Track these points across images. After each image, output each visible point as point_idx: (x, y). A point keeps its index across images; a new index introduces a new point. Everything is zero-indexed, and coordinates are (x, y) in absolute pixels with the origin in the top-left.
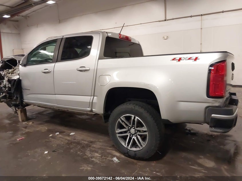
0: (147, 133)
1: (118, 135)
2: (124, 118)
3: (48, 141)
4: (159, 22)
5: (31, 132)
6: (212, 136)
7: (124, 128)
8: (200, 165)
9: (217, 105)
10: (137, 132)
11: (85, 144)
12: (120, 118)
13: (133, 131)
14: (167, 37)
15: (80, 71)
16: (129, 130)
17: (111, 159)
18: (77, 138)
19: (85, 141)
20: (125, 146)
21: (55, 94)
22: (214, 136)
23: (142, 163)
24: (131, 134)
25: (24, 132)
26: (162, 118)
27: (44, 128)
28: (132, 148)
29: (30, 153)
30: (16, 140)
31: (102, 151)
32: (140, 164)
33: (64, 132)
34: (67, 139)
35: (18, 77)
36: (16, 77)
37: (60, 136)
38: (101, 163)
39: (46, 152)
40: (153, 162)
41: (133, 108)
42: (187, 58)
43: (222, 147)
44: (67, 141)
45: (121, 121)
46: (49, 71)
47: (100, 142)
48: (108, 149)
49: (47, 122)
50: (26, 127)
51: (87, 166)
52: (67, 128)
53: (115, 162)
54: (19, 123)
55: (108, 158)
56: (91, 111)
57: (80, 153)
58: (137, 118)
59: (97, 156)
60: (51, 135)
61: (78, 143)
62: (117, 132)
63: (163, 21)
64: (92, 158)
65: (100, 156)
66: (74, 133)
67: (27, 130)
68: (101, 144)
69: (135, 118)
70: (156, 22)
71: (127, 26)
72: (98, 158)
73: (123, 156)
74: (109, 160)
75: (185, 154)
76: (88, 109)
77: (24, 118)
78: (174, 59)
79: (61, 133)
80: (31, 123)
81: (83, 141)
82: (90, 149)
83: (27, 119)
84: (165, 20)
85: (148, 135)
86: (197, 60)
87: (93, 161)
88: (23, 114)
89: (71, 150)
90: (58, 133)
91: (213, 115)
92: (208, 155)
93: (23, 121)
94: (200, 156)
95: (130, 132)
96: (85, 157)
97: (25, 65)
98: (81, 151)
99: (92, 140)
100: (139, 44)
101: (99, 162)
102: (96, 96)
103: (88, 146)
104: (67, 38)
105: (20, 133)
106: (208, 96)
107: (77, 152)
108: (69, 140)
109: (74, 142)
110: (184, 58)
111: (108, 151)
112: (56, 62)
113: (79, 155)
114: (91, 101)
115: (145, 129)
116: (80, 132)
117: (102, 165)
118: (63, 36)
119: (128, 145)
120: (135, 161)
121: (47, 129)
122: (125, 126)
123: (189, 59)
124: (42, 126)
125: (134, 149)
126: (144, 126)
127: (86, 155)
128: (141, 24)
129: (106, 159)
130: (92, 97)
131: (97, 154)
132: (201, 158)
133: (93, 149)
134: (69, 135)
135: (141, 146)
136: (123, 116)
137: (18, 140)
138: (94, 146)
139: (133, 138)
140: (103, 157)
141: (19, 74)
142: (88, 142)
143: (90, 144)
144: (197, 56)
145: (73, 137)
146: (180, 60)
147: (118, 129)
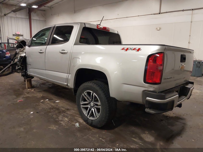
0: (100, 107)
1: (82, 106)
2: (86, 93)
3: (38, 105)
4: (154, 14)
5: (30, 97)
6: (167, 117)
7: (86, 101)
8: (141, 139)
9: (152, 90)
10: (95, 105)
11: (62, 110)
12: (83, 93)
13: (92, 104)
14: (160, 28)
15: (62, 53)
16: (90, 103)
17: (75, 124)
18: (59, 105)
19: (63, 108)
20: (85, 115)
21: (46, 70)
22: (168, 117)
23: (95, 130)
24: (91, 106)
25: (25, 96)
26: (111, 96)
27: (40, 95)
28: (91, 117)
29: (21, 111)
30: (17, 101)
31: (72, 117)
32: (93, 130)
33: (52, 100)
34: (51, 105)
35: (25, 54)
36: (23, 55)
37: (49, 102)
38: (65, 125)
39: (32, 113)
40: (104, 130)
41: (92, 86)
42: (132, 48)
43: (169, 127)
44: (51, 106)
45: (84, 95)
46: (42, 52)
47: (74, 110)
48: (77, 116)
49: (45, 91)
50: (28, 93)
51: (55, 126)
52: (56, 97)
53: (76, 126)
54: (25, 89)
55: (73, 123)
56: (67, 85)
57: (55, 116)
58: (94, 94)
59: (66, 120)
60: (42, 101)
61: (58, 109)
62: (81, 103)
63: (157, 14)
64: (61, 121)
65: (67, 121)
66: (59, 101)
67: (28, 95)
68: (74, 111)
69: (93, 94)
70: (151, 14)
71: (127, 17)
72: (66, 122)
73: (84, 123)
74: (73, 124)
75: (134, 128)
76: (65, 83)
77: (30, 86)
78: (123, 49)
79: (50, 100)
80: (33, 90)
81: (62, 108)
82: (64, 114)
83: (32, 87)
84: (159, 13)
85: (101, 108)
86: (140, 51)
87: (61, 123)
88: (28, 83)
89: (50, 113)
90: (48, 100)
91: (147, 98)
92: (153, 132)
93: (28, 88)
94: (146, 132)
95: (90, 105)
96: (57, 120)
97: (29, 46)
98: (57, 115)
99: (69, 108)
100: (118, 34)
101: (64, 124)
102: (70, 74)
103: (64, 112)
104: (57, 27)
105: (22, 96)
106: (145, 81)
107: (53, 116)
108: (52, 106)
109: (55, 108)
110: (130, 48)
111: (76, 118)
112: (48, 45)
113: (53, 117)
114: (67, 78)
115: (99, 103)
116: (64, 101)
117: (65, 127)
118: (55, 25)
119: (88, 115)
120: (91, 128)
121: (42, 95)
122: (87, 99)
123: (134, 49)
124: (40, 93)
125: (91, 118)
126: (99, 101)
127: (58, 118)
128: (138, 16)
129: (71, 123)
130: (68, 74)
131: (66, 119)
132: (145, 133)
133: (66, 115)
134: (54, 102)
135: (96, 117)
136: (86, 91)
137: (18, 101)
138: (68, 112)
139: (92, 109)
140: (70, 122)
141: (25, 53)
142: (65, 109)
143: (66, 111)
144: (139, 48)
145: (57, 104)
146: (127, 49)
147: (82, 101)
